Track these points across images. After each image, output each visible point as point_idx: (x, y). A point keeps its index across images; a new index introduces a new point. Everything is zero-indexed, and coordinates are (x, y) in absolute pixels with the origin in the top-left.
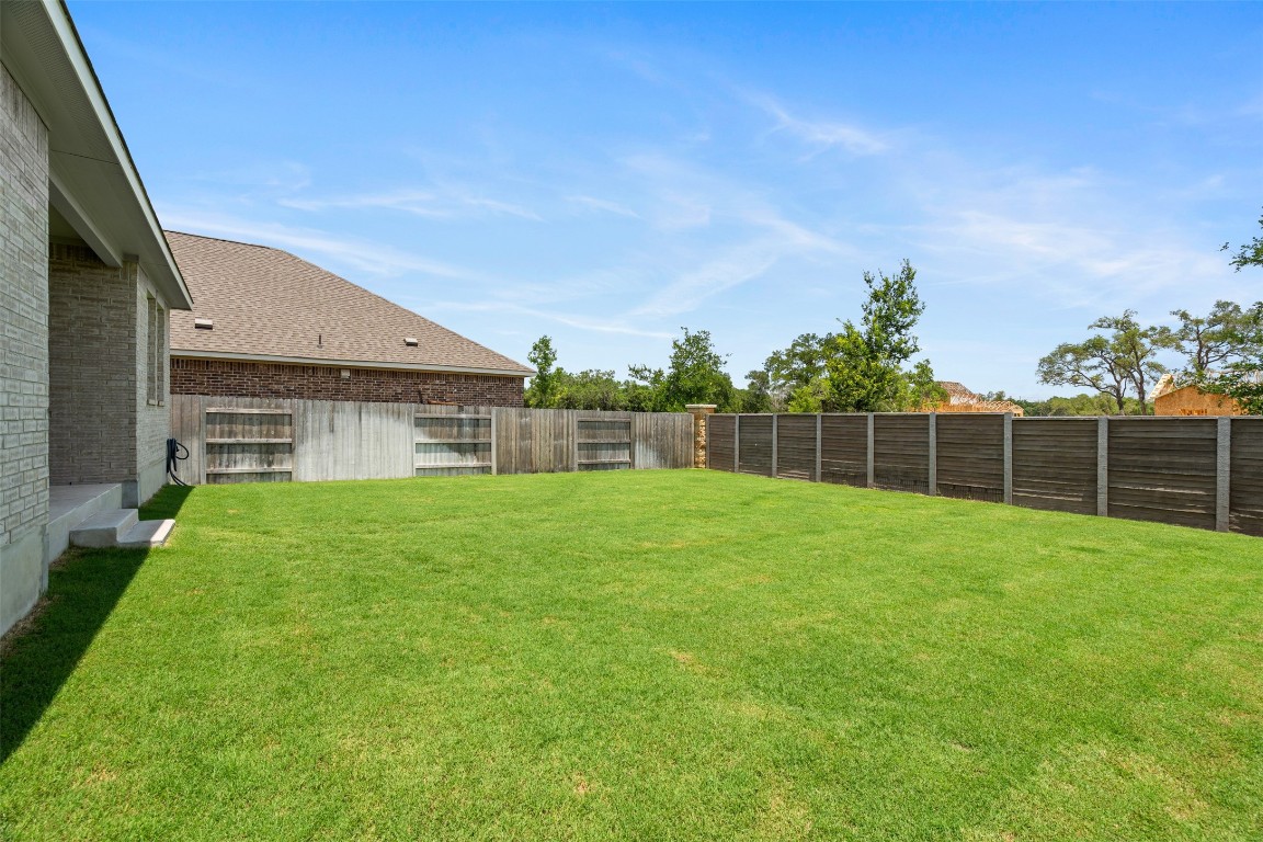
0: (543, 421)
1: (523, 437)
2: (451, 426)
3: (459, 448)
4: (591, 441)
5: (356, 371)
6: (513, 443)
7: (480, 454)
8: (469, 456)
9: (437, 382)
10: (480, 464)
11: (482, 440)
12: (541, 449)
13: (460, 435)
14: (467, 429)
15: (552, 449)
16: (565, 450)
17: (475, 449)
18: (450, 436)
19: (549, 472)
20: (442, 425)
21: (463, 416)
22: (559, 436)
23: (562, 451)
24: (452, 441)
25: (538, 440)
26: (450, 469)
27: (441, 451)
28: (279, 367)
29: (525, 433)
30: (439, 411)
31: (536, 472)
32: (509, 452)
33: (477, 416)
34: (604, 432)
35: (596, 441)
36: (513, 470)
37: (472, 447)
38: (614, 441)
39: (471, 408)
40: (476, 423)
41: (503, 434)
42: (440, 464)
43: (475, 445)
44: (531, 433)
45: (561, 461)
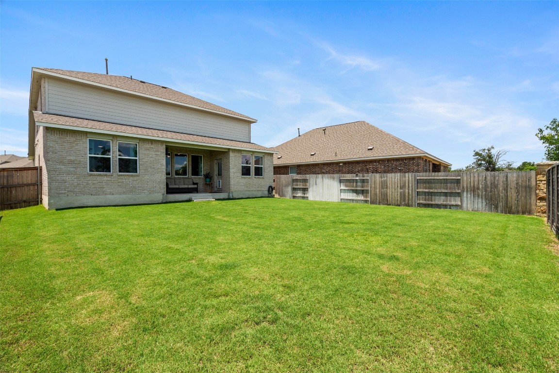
0: (393, 179)
1: (382, 188)
2: (353, 183)
3: (356, 192)
4: (427, 191)
5: (345, 163)
6: (378, 190)
7: (365, 194)
8: (360, 195)
9: (375, 164)
10: (365, 199)
11: (365, 188)
12: (393, 193)
13: (356, 186)
14: (359, 184)
15: (399, 194)
16: (407, 194)
17: (363, 192)
18: (353, 187)
19: (397, 205)
20: (350, 182)
21: (357, 178)
22: (403, 187)
23: (404, 195)
24: (353, 188)
25: (391, 188)
26: (353, 200)
27: (350, 192)
28: (324, 164)
29: (384, 185)
30: (349, 177)
31: (390, 205)
32: (376, 194)
33: (363, 178)
34: (438, 185)
35: (431, 191)
36: (378, 203)
37: (361, 192)
38: (446, 191)
39: (361, 175)
40: (363, 181)
41: (373, 186)
42: (349, 198)
43: (363, 190)
44: (387, 186)
45: (404, 200)
